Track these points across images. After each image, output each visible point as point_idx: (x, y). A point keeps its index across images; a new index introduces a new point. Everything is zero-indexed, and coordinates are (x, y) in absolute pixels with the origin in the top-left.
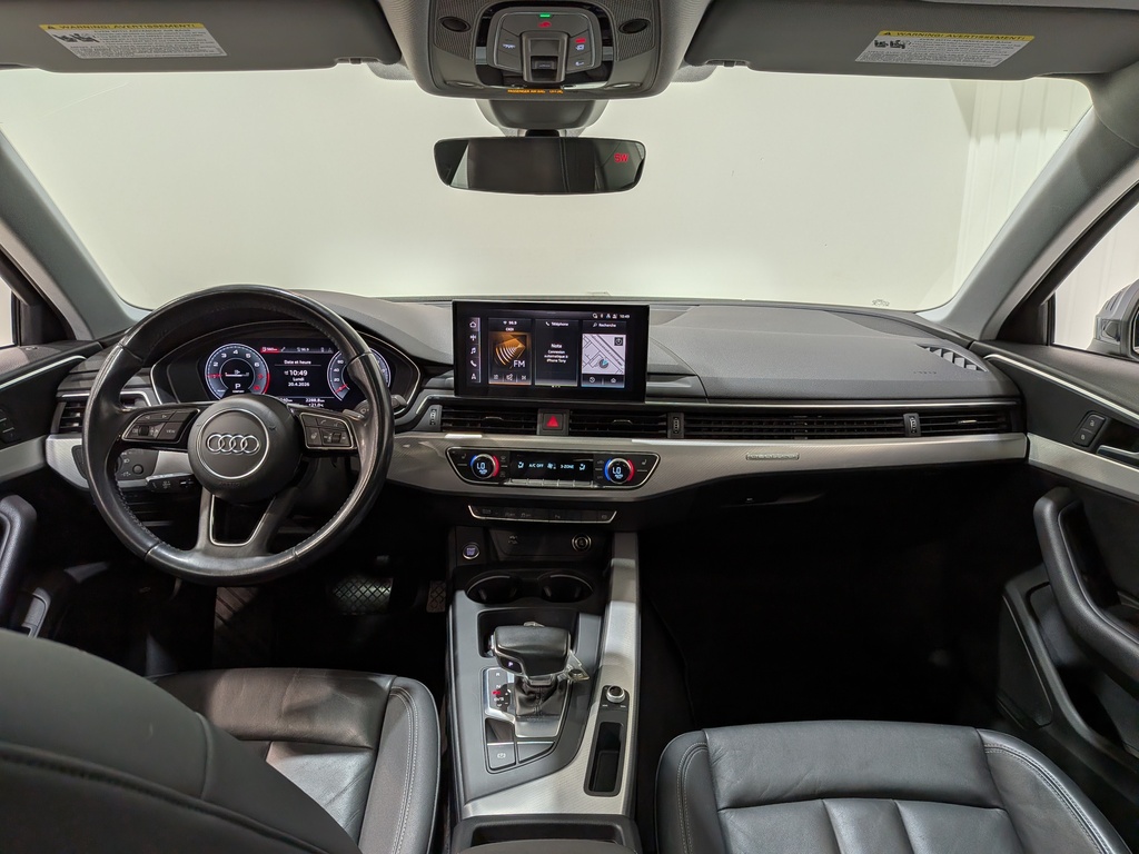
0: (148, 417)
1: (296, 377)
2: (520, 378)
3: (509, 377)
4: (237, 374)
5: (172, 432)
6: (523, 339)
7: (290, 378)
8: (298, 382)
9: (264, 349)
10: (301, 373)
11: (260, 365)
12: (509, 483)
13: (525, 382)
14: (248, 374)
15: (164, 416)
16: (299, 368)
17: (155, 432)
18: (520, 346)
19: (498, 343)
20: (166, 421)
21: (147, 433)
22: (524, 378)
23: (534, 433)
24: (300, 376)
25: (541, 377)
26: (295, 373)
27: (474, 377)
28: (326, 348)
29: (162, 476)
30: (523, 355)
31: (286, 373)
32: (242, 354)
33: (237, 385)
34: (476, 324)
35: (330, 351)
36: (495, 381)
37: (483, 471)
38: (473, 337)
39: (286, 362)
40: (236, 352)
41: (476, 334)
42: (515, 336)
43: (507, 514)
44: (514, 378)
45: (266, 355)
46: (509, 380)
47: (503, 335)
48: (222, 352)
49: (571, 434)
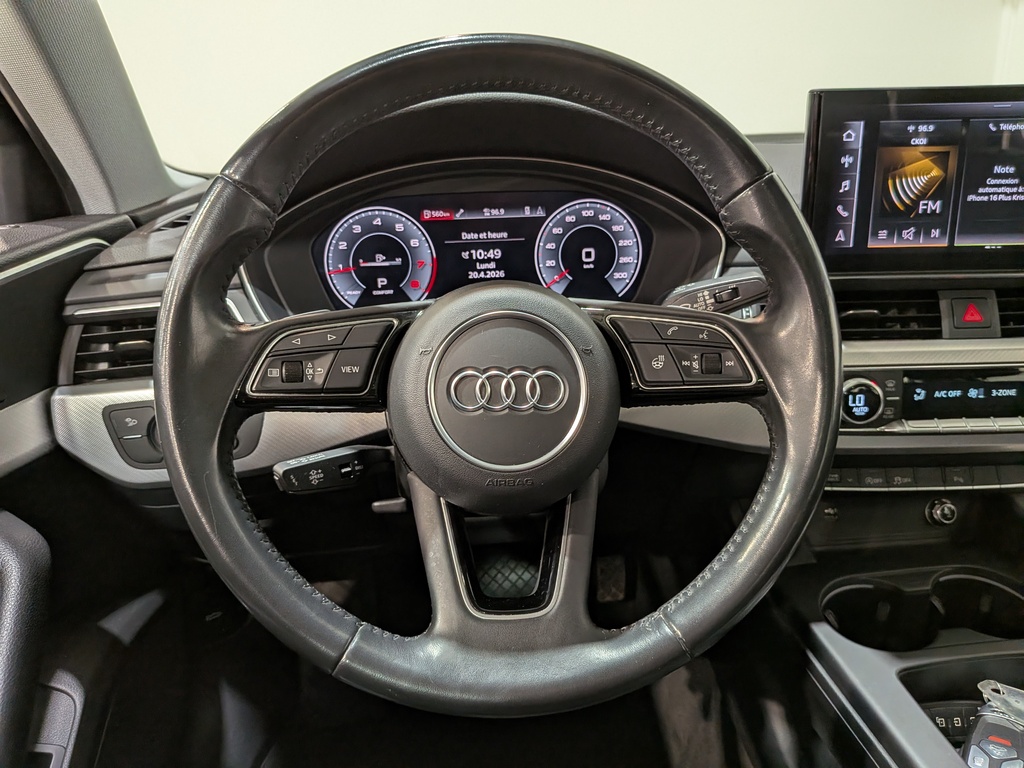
0: (297, 342)
1: (483, 261)
2: (928, 234)
3: (908, 234)
4: (380, 261)
5: (353, 370)
6: (941, 159)
7: (471, 264)
8: (485, 270)
9: (427, 214)
10: (491, 254)
11: (421, 245)
12: (898, 429)
13: (937, 240)
14: (398, 261)
15: (331, 338)
16: (487, 246)
17: (317, 373)
18: (936, 172)
19: (894, 169)
20: (336, 348)
21: (300, 378)
22: (936, 233)
23: (936, 335)
24: (489, 260)
25: (967, 231)
26: (479, 254)
27: (840, 237)
28: (534, 207)
29: (304, 461)
30: (938, 190)
31: (465, 255)
32: (388, 226)
33: (382, 281)
34: (855, 135)
35: (540, 213)
36: (880, 241)
37: (860, 409)
38: (847, 160)
39: (465, 236)
40: (378, 222)
41: (853, 153)
42: (926, 154)
43: (869, 480)
44: (917, 234)
45: (430, 226)
46: (908, 239)
47: (906, 153)
48: (353, 222)
49: (1007, 334)
